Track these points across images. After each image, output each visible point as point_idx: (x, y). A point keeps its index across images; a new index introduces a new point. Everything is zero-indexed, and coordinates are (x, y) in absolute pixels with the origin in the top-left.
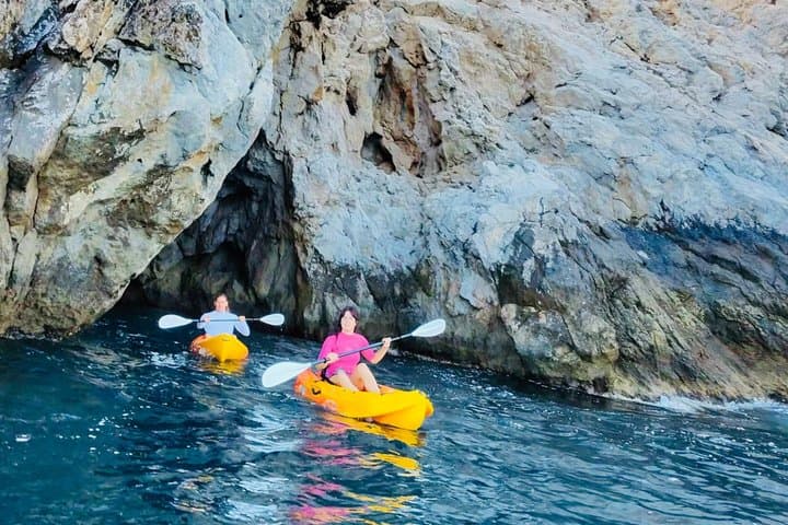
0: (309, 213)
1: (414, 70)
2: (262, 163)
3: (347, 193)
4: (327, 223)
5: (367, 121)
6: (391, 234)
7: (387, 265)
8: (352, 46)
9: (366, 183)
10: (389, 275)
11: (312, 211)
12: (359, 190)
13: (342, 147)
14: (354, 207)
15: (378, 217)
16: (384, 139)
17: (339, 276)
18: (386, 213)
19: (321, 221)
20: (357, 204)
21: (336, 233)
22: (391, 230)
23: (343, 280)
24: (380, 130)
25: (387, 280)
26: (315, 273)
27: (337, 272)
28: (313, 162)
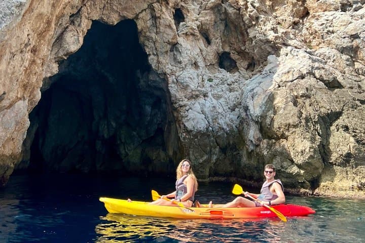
0: (179, 105)
1: (238, 12)
2: (155, 82)
3: (203, 89)
4: (191, 108)
5: (217, 45)
6: (229, 108)
7: (225, 127)
8: (201, 7)
9: (216, 81)
10: (227, 133)
11: (181, 103)
12: (211, 86)
13: (201, 64)
14: (207, 96)
15: (222, 100)
16: (231, 54)
17: (197, 137)
18: (226, 96)
19: (187, 108)
20: (210, 94)
21: (196, 113)
22: (229, 106)
23: (199, 140)
24: (227, 49)
25: (225, 135)
26: (184, 138)
27: (195, 136)
28: (179, 76)
